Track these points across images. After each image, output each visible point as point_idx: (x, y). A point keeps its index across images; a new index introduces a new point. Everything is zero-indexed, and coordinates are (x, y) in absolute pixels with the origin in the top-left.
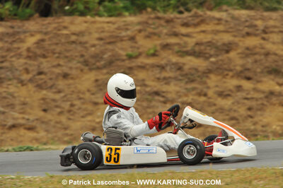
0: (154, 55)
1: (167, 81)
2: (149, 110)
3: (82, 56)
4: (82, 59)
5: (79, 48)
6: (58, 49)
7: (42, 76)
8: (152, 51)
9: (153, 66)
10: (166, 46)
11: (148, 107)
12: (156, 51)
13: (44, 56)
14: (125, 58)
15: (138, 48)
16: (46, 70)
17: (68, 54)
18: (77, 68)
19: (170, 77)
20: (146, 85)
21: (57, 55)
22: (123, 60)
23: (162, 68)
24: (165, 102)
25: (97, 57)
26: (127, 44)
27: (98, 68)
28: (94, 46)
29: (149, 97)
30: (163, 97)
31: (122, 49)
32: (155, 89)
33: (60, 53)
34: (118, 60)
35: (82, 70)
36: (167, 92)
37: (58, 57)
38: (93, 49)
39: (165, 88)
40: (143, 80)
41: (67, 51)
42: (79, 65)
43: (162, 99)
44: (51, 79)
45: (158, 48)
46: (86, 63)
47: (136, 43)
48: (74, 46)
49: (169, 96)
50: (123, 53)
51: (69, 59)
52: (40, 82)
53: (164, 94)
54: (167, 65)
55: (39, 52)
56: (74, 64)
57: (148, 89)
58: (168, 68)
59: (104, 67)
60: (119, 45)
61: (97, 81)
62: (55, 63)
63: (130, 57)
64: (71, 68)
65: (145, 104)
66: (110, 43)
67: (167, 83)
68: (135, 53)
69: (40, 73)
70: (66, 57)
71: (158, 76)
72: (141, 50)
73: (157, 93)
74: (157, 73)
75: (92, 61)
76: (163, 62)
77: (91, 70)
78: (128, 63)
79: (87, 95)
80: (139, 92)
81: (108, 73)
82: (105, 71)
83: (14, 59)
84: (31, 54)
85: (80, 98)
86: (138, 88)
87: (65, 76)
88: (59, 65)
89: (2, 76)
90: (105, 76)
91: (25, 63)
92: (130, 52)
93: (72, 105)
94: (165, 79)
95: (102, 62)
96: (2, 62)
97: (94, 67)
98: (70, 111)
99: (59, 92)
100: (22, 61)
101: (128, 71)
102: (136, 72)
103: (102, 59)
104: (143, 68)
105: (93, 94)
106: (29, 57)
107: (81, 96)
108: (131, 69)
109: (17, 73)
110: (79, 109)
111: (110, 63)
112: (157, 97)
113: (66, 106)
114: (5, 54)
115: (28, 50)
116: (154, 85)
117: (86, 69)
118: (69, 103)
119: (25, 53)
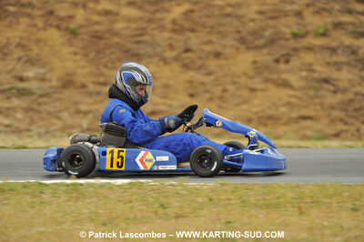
0: (324, 35)
1: (338, 66)
2: (317, 101)
3: (238, 32)
4: (237, 36)
5: (235, 22)
6: (210, 22)
7: (190, 55)
8: (321, 31)
9: (323, 48)
10: (338, 25)
11: (316, 97)
12: (326, 30)
13: (193, 30)
14: (289, 36)
15: (305, 26)
16: (194, 47)
17: (222, 29)
18: (232, 46)
19: (342, 63)
20: (313, 71)
21: (208, 30)
22: (287, 40)
23: (333, 50)
24: (335, 92)
25: (255, 33)
26: (292, 20)
27: (257, 48)
28: (252, 20)
29: (317, 85)
30: (334, 85)
31: (287, 26)
32: (324, 76)
33: (212, 27)
34: (281, 39)
35: (237, 49)
36: (338, 80)
37: (210, 33)
38: (252, 24)
39: (335, 75)
40: (311, 64)
41: (220, 25)
42: (235, 43)
43: (332, 88)
44: (200, 58)
45: (329, 27)
46: (243, 41)
47: (303, 19)
48: (228, 19)
49: (342, 85)
50: (287, 31)
51: (223, 35)
52: (187, 61)
53: (335, 82)
54: (338, 47)
55: (187, 25)
57: (316, 75)
58: (340, 51)
59: (264, 46)
60: (283, 20)
61: (255, 62)
62: (206, 39)
63: (295, 36)
64: (224, 46)
65: (312, 93)
66: (273, 18)
67: (339, 69)
68: (302, 31)
69: (187, 50)
70: (219, 32)
71: (328, 60)
72: (309, 28)
73: (326, 81)
74: (327, 56)
75: (250, 38)
76: (334, 44)
77: (248, 49)
78: (292, 43)
79: (243, 80)
80: (305, 79)
81: (269, 54)
82: (265, 51)
83: (156, 32)
84: (177, 27)
85: (234, 83)
86: (304, 74)
87: (217, 55)
88: (210, 42)
89: (142, 52)
90: (265, 57)
91: (170, 38)
92: (295, 30)
93: (225, 91)
94: (336, 63)
95: (262, 41)
96: (141, 35)
97: (252, 45)
98: (221, 98)
99: (210, 74)
100: (166, 35)
101: (292, 53)
102: (302, 54)
103: (262, 36)
104: (310, 49)
105: (250, 78)
106: (174, 31)
107: (236, 80)
108: (296, 50)
109: (159, 50)
110: (233, 95)
111: (272, 42)
112: (326, 86)
113: (217, 91)
114: (144, 25)
115: (174, 22)
116: (323, 71)
117: (242, 47)
118: (220, 88)
119: (169, 26)
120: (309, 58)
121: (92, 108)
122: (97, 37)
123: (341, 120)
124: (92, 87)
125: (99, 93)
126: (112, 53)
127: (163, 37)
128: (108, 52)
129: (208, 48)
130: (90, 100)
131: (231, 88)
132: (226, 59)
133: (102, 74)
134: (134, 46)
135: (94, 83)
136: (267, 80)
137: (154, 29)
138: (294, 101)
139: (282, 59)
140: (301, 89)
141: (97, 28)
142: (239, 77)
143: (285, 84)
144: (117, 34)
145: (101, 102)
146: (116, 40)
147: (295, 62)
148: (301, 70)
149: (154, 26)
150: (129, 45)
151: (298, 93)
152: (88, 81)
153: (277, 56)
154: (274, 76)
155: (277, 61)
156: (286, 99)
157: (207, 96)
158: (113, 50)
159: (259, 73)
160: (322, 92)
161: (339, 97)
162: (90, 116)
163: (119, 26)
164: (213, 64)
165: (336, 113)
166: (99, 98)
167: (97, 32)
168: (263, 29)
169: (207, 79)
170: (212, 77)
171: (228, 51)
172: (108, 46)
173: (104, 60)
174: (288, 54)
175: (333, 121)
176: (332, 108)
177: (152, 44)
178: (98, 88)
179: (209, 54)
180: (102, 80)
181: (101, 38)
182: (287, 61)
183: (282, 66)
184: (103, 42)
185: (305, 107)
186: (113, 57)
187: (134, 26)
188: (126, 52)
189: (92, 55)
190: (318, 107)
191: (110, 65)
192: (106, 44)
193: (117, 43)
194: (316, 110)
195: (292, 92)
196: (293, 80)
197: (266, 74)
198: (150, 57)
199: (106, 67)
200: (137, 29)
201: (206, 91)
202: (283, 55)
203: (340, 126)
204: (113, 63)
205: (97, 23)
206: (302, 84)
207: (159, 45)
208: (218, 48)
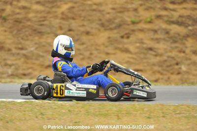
0: (150, 22)
1: (158, 40)
2: (145, 60)
3: (100, 20)
4: (99, 22)
5: (98, 14)
6: (84, 14)
8: (149, 20)
9: (149, 30)
10: (159, 17)
11: (144, 58)
12: (152, 19)
13: (73, 19)
14: (129, 23)
15: (139, 17)
16: (74, 28)
17: (90, 18)
18: (96, 28)
19: (160, 39)
20: (143, 43)
21: (82, 18)
22: (128, 25)
23: (155, 31)
24: (156, 56)
25: (110, 21)
26: (132, 14)
27: (111, 29)
28: (108, 13)
29: (145, 51)
30: (155, 52)
31: (128, 17)
32: (149, 46)
33: (85, 17)
34: (125, 24)
35: (99, 30)
36: (158, 49)
37: (83, 20)
38: (108, 16)
39: (156, 46)
40: (142, 39)
41: (90, 16)
42: (98, 26)
43: (154, 53)
44: (77, 35)
45: (153, 18)
46: (102, 25)
47: (138, 13)
48: (94, 12)
49: (160, 51)
50: (129, 20)
51: (91, 21)
53: (156, 50)
54: (159, 30)
55: (70, 15)
56: (94, 25)
57: (145, 46)
58: (159, 32)
59: (115, 28)
60: (126, 14)
61: (109, 38)
62: (81, 24)
63: (133, 23)
64: (92, 28)
65: (142, 56)
66: (120, 12)
67: (158, 43)
68: (137, 20)
69: (70, 30)
70: (89, 20)
71: (152, 37)
72: (141, 18)
73: (151, 49)
74: (151, 35)
75: (106, 24)
76: (156, 28)
77: (106, 30)
78: (132, 27)
79: (102, 48)
80: (138, 48)
81: (118, 33)
82: (115, 31)
83: (52, 19)
84: (64, 17)
85: (97, 50)
86: (138, 45)
87: (88, 33)
88: (83, 26)
89: (43, 30)
90: (115, 35)
91: (60, 23)
92: (133, 19)
93: (91, 54)
94: (157, 39)
95: (114, 26)
96: (43, 21)
97: (108, 28)
98: (89, 58)
99: (83, 44)
100: (58, 21)
101: (131, 32)
102: (137, 33)
103: (113, 23)
104: (142, 30)
105: (106, 47)
106: (63, 19)
107: (98, 48)
108: (133, 31)
109: (54, 29)
110: (96, 57)
111: (119, 26)
112: (151, 52)
113: (87, 54)
114: (46, 15)
115: (63, 13)
116: (149, 43)
117: (102, 29)
118: (89, 52)
119: (60, 16)
120: (141, 35)
121: (14, 62)
122: (17, 21)
123: (159, 72)
124: (14, 51)
125: (18, 54)
126: (26, 31)
127: (56, 22)
128: (24, 30)
129: (82, 29)
130: (13, 58)
131: (95, 52)
132: (92, 35)
133: (20, 43)
134: (39, 27)
135: (16, 48)
136: (116, 48)
137: (51, 18)
138: (132, 60)
139: (125, 36)
140: (136, 53)
141: (18, 16)
142: (99, 46)
143: (127, 51)
144: (29, 20)
145: (20, 59)
146: (29, 23)
147: (132, 38)
148: (136, 43)
149: (51, 16)
150: (36, 27)
151: (134, 56)
152: (12, 47)
153: (122, 34)
154: (120, 46)
155: (122, 37)
156: (127, 59)
157: (81, 57)
158: (27, 29)
159: (112, 44)
160: (148, 56)
161: (158, 59)
162: (13, 67)
163: (31, 15)
164: (85, 38)
165: (156, 68)
166: (19, 57)
167: (18, 19)
168: (115, 18)
169: (81, 47)
170: (85, 46)
171: (94, 31)
172: (24, 27)
173: (22, 35)
174: (129, 33)
175: (154, 73)
176: (154, 65)
177: (50, 26)
178: (18, 51)
179: (83, 32)
180: (20, 46)
181: (20, 22)
182: (128, 37)
183: (125, 40)
184: (22, 24)
185: (138, 64)
186: (27, 33)
187: (39, 15)
188: (35, 30)
189: (15, 32)
190: (145, 64)
191: (25, 38)
192: (23, 26)
193: (29, 25)
194: (144, 66)
195: (130, 56)
196: (131, 48)
197: (116, 45)
198: (48, 33)
199: (22, 39)
200: (41, 17)
201: (81, 54)
202: (126, 34)
203: (158, 76)
204: (27, 37)
205: (18, 13)
206: (136, 51)
207: (53, 27)
208: (88, 29)
